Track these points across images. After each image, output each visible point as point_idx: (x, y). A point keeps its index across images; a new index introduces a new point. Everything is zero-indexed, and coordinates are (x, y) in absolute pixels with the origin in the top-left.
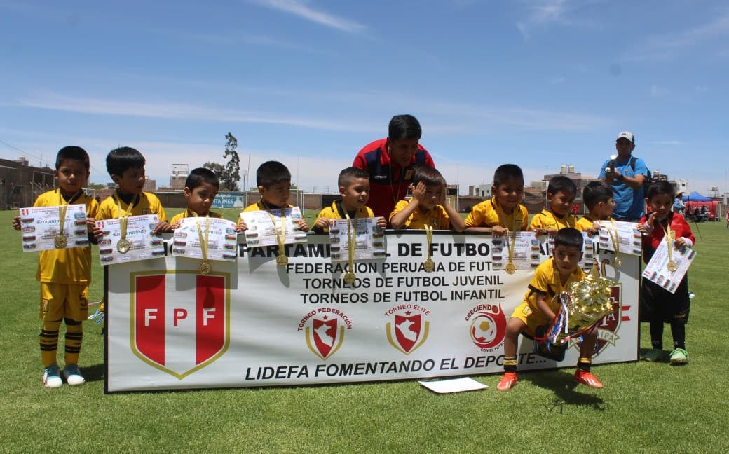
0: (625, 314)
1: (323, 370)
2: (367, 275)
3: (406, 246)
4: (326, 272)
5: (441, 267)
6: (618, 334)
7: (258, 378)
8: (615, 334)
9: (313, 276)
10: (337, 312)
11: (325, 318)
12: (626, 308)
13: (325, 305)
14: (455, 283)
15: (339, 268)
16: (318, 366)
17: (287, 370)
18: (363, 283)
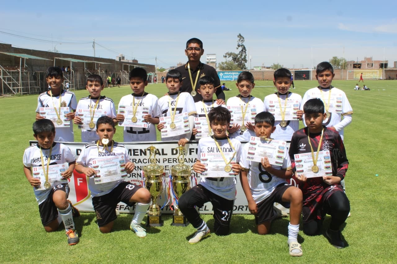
3: (176, 150)
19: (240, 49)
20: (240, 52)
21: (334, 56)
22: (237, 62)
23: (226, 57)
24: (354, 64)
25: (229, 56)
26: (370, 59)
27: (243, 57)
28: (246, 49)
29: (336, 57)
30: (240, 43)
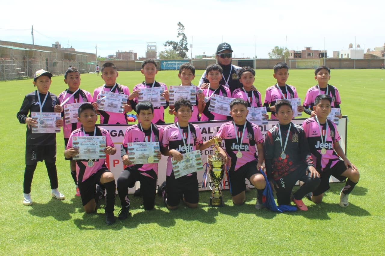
19: (181, 37)
20: (181, 40)
21: (275, 46)
22: (177, 50)
23: (166, 45)
24: (295, 54)
25: (169, 45)
26: (310, 49)
27: (184, 46)
28: (187, 37)
29: (278, 47)
30: (181, 32)
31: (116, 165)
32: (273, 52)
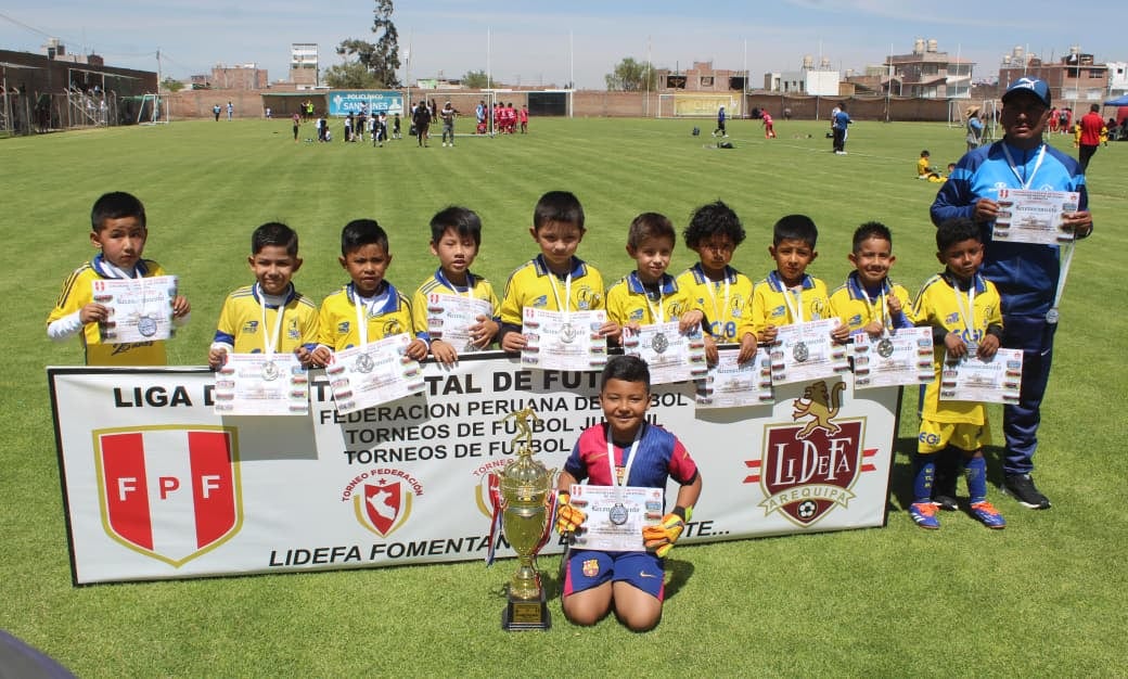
0: (867, 461)
1: (383, 551)
2: (444, 420)
3: (507, 376)
4: (380, 419)
5: (562, 404)
6: (852, 491)
7: (288, 563)
8: (849, 491)
9: (362, 425)
10: (401, 474)
11: (382, 481)
12: (871, 453)
13: (381, 464)
14: (585, 427)
15: (400, 413)
16: (375, 547)
17: (330, 553)
18: (438, 432)
19: (382, 31)
20: (381, 40)
21: (625, 57)
22: (372, 66)
23: (343, 52)
24: (669, 78)
25: (350, 50)
26: (707, 66)
27: (389, 53)
28: (398, 31)
29: (631, 60)
30: (382, 17)
31: (167, 493)
32: (617, 72)
